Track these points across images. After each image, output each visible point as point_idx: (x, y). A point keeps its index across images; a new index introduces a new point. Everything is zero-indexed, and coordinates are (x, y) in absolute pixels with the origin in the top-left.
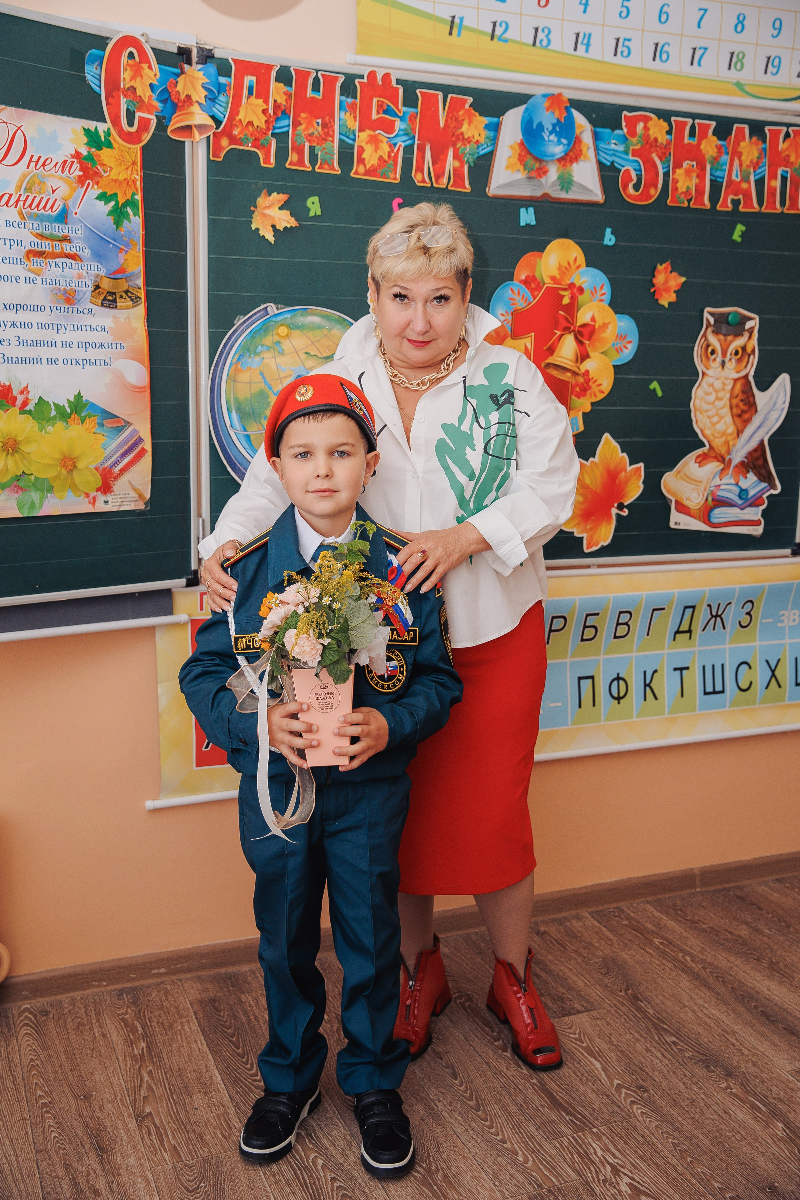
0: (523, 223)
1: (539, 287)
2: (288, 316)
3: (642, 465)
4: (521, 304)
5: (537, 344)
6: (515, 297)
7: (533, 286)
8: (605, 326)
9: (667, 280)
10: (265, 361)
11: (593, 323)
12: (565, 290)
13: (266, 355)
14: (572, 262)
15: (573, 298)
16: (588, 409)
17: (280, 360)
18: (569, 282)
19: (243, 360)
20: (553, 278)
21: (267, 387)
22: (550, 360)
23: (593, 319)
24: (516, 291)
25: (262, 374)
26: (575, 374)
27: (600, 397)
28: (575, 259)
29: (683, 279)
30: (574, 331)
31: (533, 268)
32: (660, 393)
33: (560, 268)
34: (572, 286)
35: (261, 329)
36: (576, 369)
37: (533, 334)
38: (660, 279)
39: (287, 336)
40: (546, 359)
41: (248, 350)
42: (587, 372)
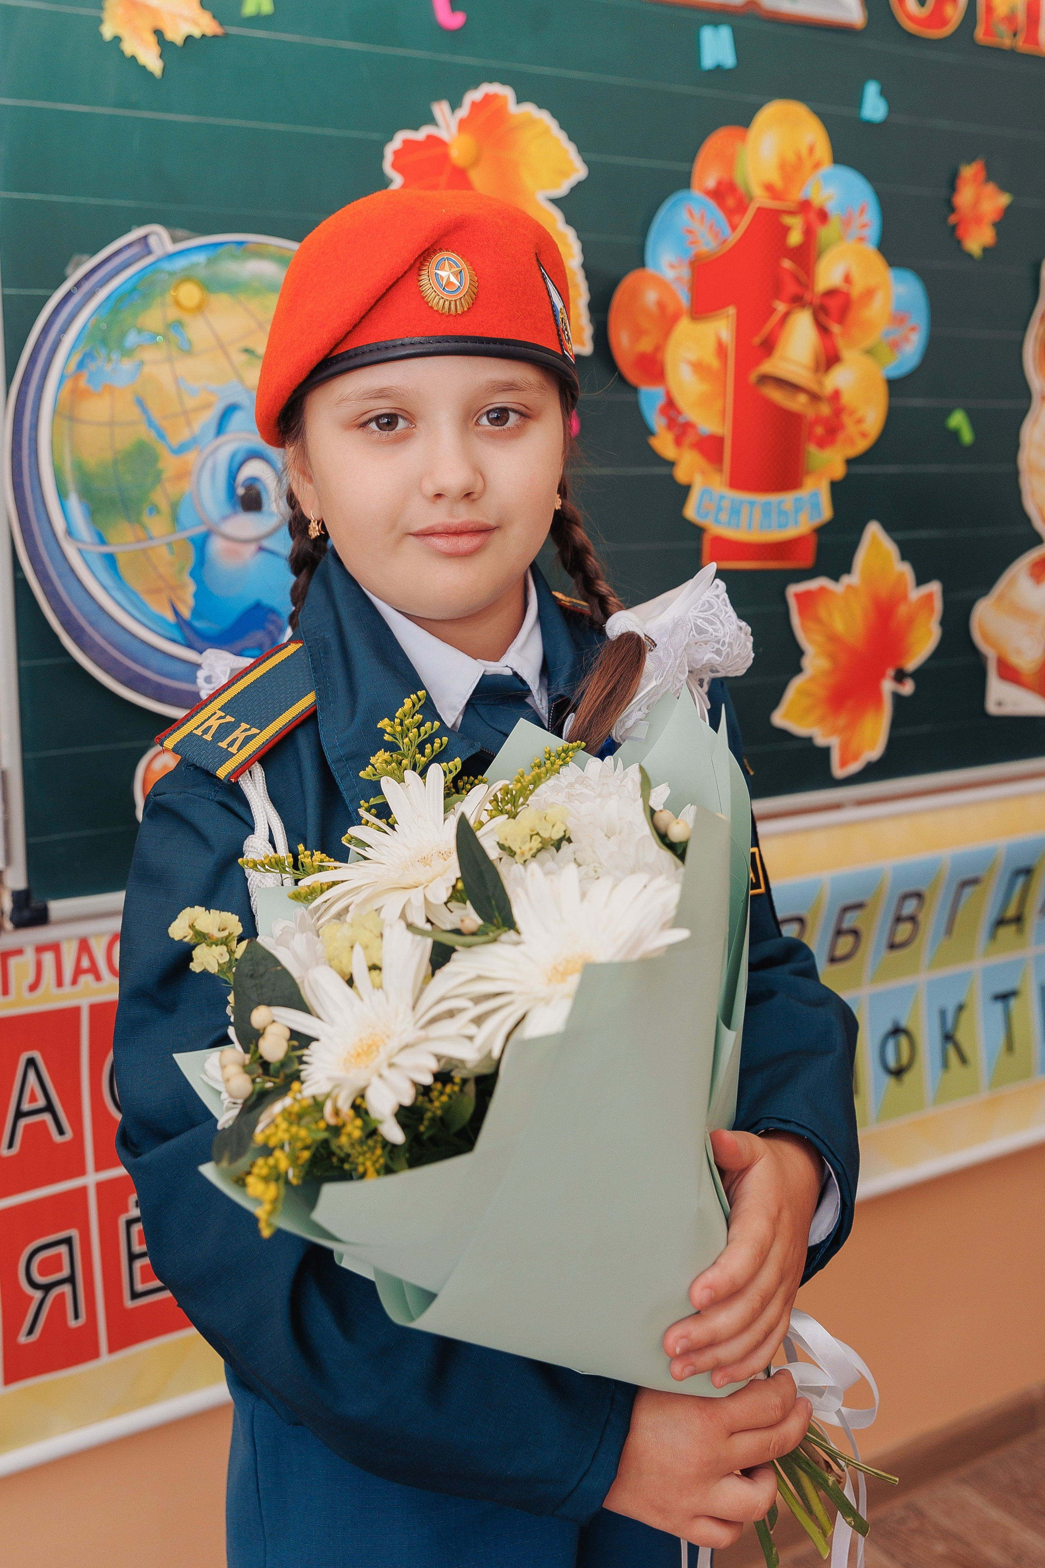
0: (708, 61)
1: (741, 207)
2: (200, 258)
3: (935, 588)
4: (708, 245)
5: (742, 332)
6: (696, 226)
7: (731, 202)
8: (869, 294)
9: (977, 201)
10: (147, 369)
11: (844, 288)
12: (790, 213)
13: (148, 355)
14: (804, 151)
15: (809, 233)
16: (839, 471)
17: (185, 366)
18: (799, 194)
19: (92, 366)
20: (769, 188)
21: (153, 434)
22: (769, 367)
23: (847, 279)
24: (697, 214)
25: (141, 403)
26: (814, 397)
27: (862, 446)
28: (811, 150)
29: (1004, 200)
30: (811, 303)
31: (729, 162)
32: (967, 436)
33: (783, 166)
34: (805, 206)
35: (134, 290)
36: (813, 386)
37: (732, 311)
38: (965, 196)
39: (199, 309)
40: (758, 362)
41: (104, 341)
42: (836, 395)
